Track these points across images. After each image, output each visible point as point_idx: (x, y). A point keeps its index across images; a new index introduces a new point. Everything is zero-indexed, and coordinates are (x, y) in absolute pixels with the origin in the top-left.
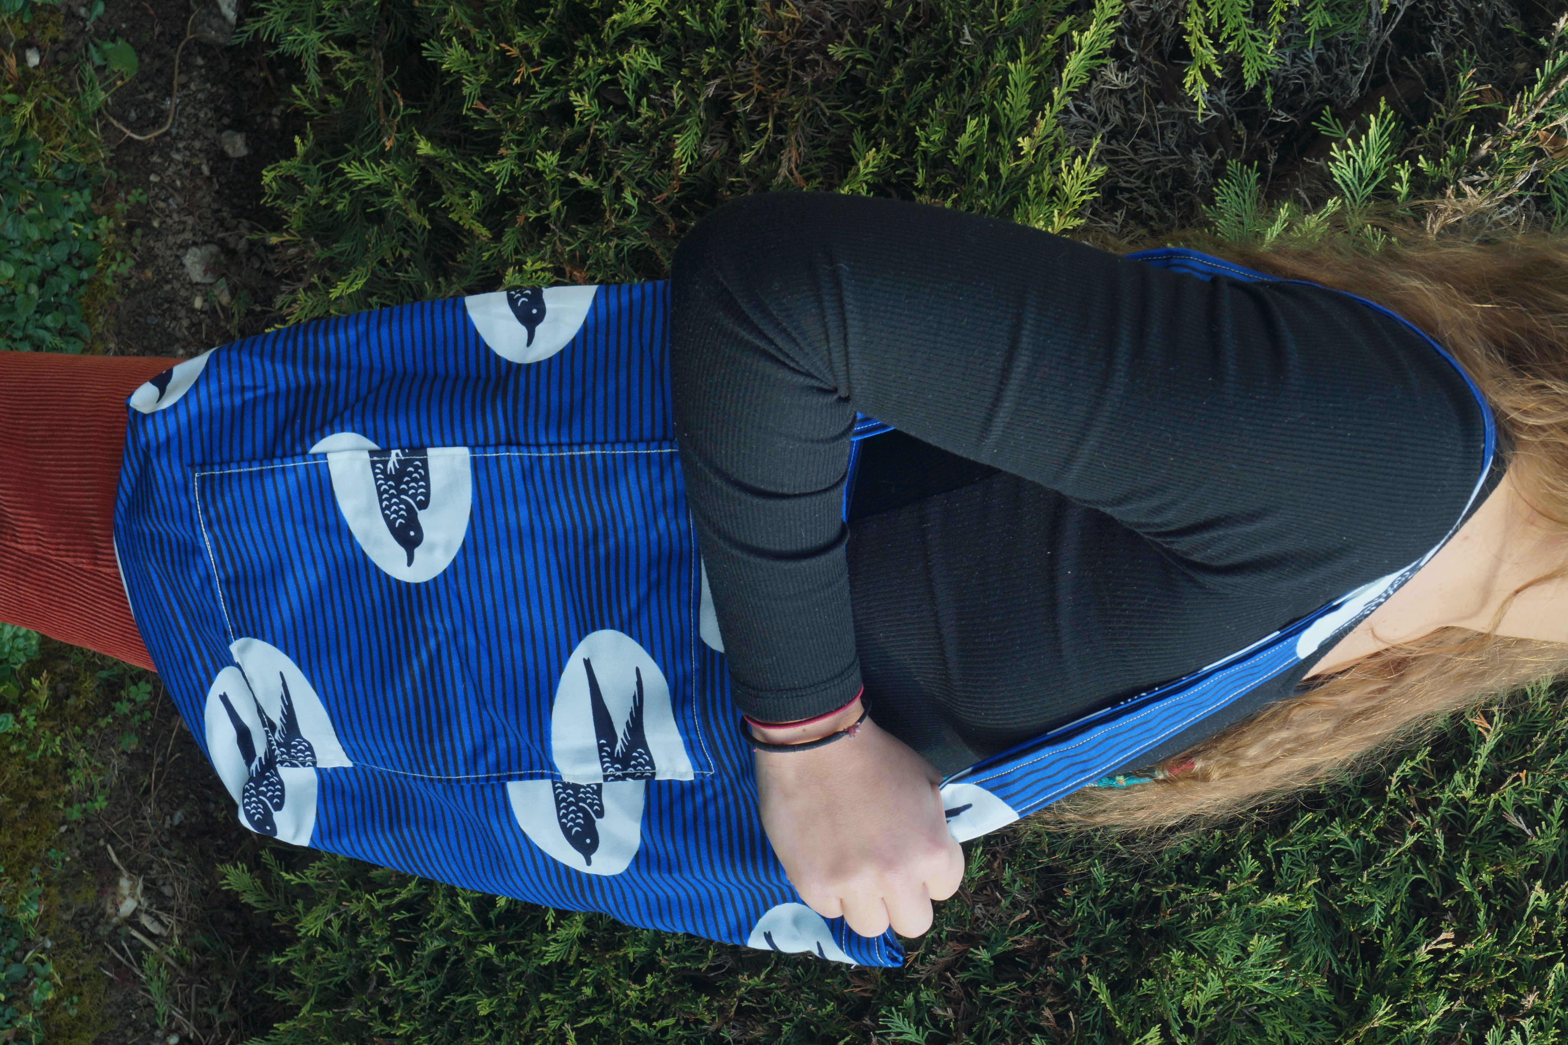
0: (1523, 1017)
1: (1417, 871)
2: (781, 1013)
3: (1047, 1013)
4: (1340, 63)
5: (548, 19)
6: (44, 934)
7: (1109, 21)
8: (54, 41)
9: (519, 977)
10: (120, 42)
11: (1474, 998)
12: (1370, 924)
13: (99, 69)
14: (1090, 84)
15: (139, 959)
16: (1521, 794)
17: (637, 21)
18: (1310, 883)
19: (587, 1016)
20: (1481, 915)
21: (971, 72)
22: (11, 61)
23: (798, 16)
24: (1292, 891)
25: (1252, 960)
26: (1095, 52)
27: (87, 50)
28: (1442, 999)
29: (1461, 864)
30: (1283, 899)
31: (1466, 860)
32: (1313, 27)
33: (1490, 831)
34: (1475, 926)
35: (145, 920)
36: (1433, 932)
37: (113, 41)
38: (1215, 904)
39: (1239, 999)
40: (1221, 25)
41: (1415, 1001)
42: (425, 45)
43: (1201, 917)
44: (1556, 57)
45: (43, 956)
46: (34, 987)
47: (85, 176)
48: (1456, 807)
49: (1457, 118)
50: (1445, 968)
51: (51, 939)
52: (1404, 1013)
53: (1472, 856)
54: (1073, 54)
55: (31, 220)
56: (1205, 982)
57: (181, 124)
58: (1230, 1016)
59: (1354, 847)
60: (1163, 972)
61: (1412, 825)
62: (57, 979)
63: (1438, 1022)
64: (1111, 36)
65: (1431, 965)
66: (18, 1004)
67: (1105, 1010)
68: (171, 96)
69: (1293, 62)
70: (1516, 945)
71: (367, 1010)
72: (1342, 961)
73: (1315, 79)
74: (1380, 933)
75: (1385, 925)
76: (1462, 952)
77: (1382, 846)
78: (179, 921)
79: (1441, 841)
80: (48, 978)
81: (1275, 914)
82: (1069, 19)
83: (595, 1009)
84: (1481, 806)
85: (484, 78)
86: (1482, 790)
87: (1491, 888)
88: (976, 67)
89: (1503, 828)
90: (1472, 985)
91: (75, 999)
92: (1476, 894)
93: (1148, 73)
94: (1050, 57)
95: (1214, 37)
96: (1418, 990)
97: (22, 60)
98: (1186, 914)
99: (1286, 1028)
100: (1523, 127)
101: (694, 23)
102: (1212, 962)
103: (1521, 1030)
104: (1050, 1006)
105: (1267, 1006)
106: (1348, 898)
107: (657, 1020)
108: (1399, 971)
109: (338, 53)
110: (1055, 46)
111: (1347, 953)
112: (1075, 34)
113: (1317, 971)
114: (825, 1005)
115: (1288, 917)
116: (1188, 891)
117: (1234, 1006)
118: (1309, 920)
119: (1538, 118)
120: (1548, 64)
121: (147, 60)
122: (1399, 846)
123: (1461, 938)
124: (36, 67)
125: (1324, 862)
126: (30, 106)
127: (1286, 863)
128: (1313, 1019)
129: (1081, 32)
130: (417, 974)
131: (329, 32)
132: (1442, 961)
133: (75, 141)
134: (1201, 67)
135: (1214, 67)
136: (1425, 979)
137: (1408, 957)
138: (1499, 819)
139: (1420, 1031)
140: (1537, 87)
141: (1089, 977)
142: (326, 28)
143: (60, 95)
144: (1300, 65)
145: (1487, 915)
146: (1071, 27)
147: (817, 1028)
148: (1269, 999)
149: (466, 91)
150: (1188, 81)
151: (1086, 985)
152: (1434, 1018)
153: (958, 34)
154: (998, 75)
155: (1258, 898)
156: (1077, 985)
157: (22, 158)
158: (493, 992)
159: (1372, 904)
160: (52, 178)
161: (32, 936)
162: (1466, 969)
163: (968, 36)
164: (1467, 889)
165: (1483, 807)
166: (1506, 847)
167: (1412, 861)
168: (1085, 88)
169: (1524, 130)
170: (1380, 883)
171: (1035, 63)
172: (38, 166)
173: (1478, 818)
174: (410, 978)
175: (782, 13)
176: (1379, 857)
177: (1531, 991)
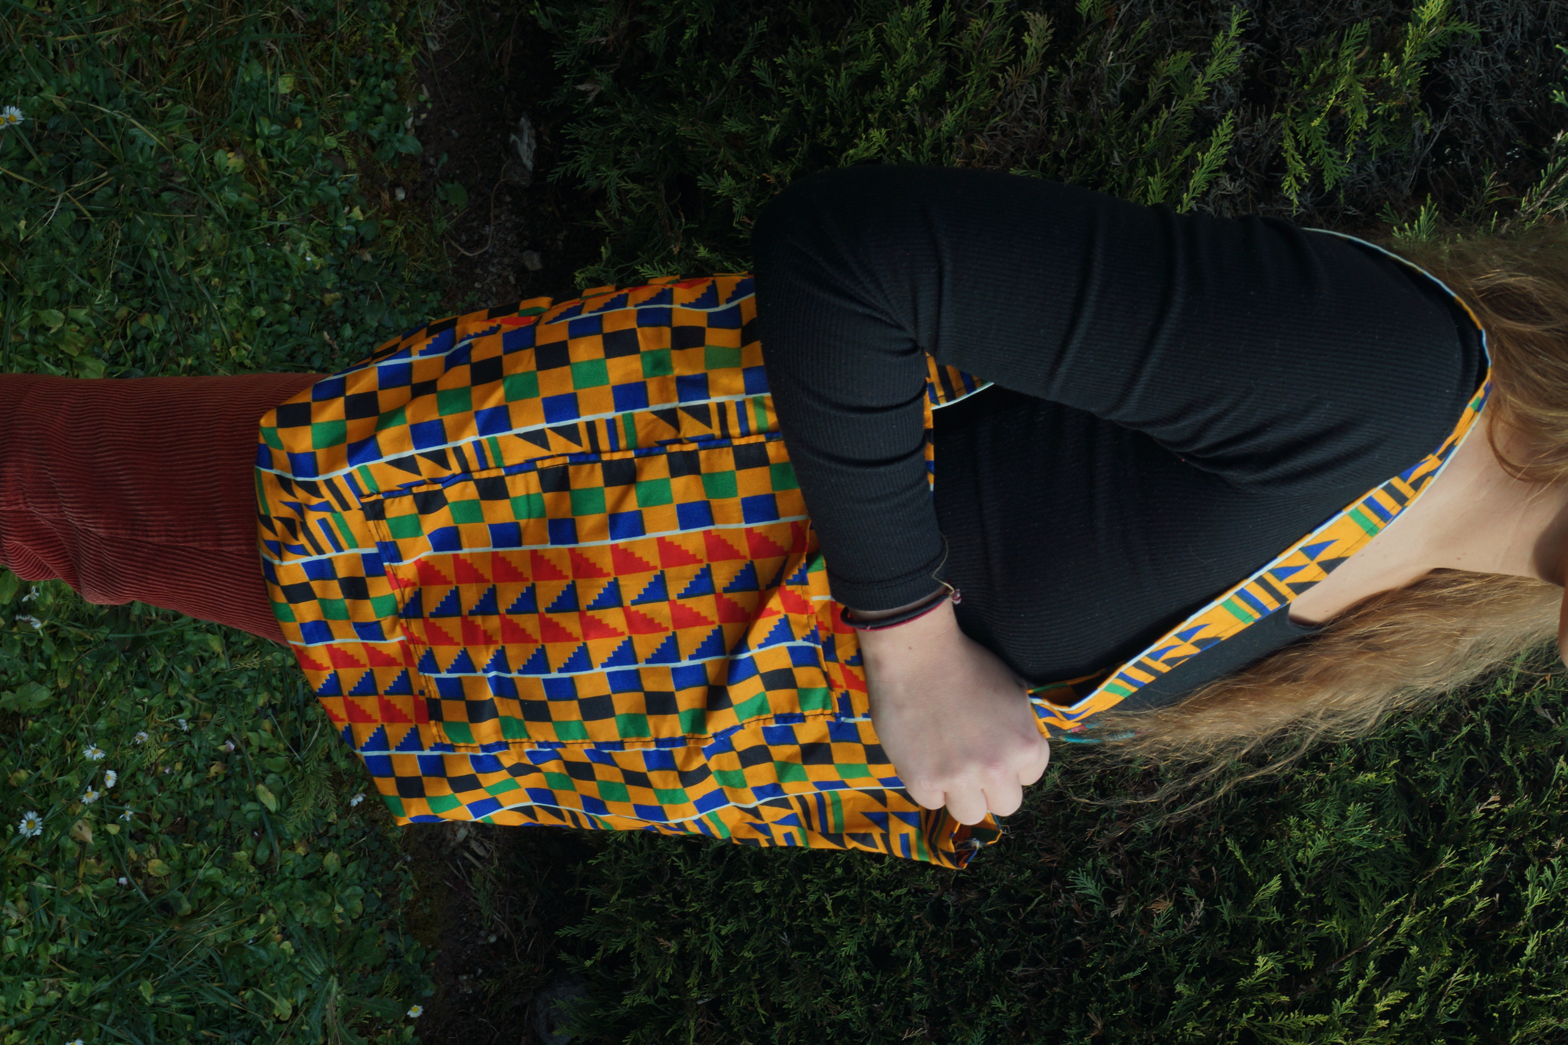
0: (1553, 857)
1: (1470, 753)
2: (989, 881)
3: (1194, 870)
4: (1392, 173)
5: (797, 155)
6: (405, 851)
7: (1222, 145)
8: (414, 182)
9: (784, 864)
10: (456, 183)
11: (1516, 845)
12: (1438, 792)
13: (444, 203)
14: (1208, 191)
15: (469, 874)
16: (1546, 693)
17: (866, 154)
18: (1392, 763)
19: (837, 891)
20: (1520, 782)
21: (1119, 185)
22: (386, 196)
23: (987, 148)
24: (1378, 770)
25: (1350, 821)
26: (1213, 168)
27: (435, 189)
28: (1492, 845)
29: (1503, 746)
30: (1371, 776)
31: (1508, 742)
32: (1375, 145)
33: (1523, 723)
34: (1515, 791)
35: (474, 845)
36: (1483, 797)
37: (452, 182)
38: (1321, 782)
39: (1339, 854)
40: (1308, 145)
41: (1472, 849)
42: (700, 177)
43: (1310, 792)
44: (1556, 161)
45: (406, 867)
46: (400, 890)
47: (436, 281)
48: (1497, 704)
49: (1483, 208)
50: (1494, 823)
51: (411, 854)
52: (1464, 857)
53: (1511, 741)
54: (1197, 169)
55: (402, 313)
56: (1314, 842)
57: (495, 245)
58: (1331, 868)
59: (1424, 737)
60: (1283, 834)
61: (1466, 719)
62: (415, 884)
63: (1489, 864)
64: (1224, 156)
65: (1482, 822)
66: (392, 900)
67: (1239, 865)
68: (489, 224)
69: (1358, 172)
70: (1546, 804)
71: (663, 895)
72: (1415, 823)
73: (1375, 184)
74: (1445, 799)
75: (1448, 793)
76: (1506, 810)
77: (1444, 736)
78: (497, 847)
79: (1488, 729)
80: (409, 883)
81: (1365, 788)
82: (1192, 145)
83: (845, 884)
84: (1517, 703)
85: (749, 200)
86: (1517, 692)
87: (1525, 764)
88: (1123, 181)
89: (1533, 720)
90: (1514, 835)
91: (428, 901)
92: (1515, 768)
93: (1251, 183)
94: (1177, 173)
95: (1303, 154)
96: (1474, 840)
97: (393, 196)
98: (1299, 790)
99: (1374, 874)
100: (1532, 212)
101: (908, 156)
102: (1319, 824)
103: (1551, 867)
104: (1197, 865)
105: (1359, 860)
106: (1421, 773)
107: (893, 890)
108: (1459, 827)
109: (631, 186)
110: (1181, 165)
111: (1420, 815)
112: (1199, 154)
113: (1397, 829)
114: (1023, 873)
115: (1374, 791)
116: (1301, 774)
117: (1335, 860)
118: (1391, 792)
119: (1544, 205)
120: (1550, 166)
121: (473, 197)
122: (1455, 735)
123: (1504, 802)
124: (403, 201)
125: (1402, 748)
126: (401, 229)
127: (1373, 750)
128: (1395, 867)
129: (1203, 154)
130: (703, 866)
131: (625, 170)
132: (1491, 817)
133: (430, 256)
134: (1295, 175)
135: (1304, 175)
136: (1479, 832)
137: (1465, 816)
138: (1531, 712)
139: (1476, 870)
140: (1542, 183)
141: (1227, 840)
142: (624, 167)
143: (420, 221)
144: (1364, 174)
145: (1524, 782)
146: (1194, 151)
147: (1017, 892)
148: (1361, 853)
149: (735, 209)
150: (1285, 185)
151: (1224, 846)
152: (1487, 860)
153: (1109, 157)
154: (1139, 186)
155: (1353, 776)
156: (1217, 848)
157: (395, 267)
158: (764, 877)
159: (1439, 777)
160: (414, 283)
161: (398, 851)
162: (1509, 825)
163: (1117, 159)
164: (1509, 763)
165: (1518, 704)
166: (1536, 733)
167: (1466, 747)
168: (1206, 194)
169: (1533, 214)
170: (1443, 762)
171: (1167, 177)
172: (405, 274)
173: (1515, 712)
174: (698, 869)
175: (975, 146)
176: (1442, 744)
177: (1558, 838)
